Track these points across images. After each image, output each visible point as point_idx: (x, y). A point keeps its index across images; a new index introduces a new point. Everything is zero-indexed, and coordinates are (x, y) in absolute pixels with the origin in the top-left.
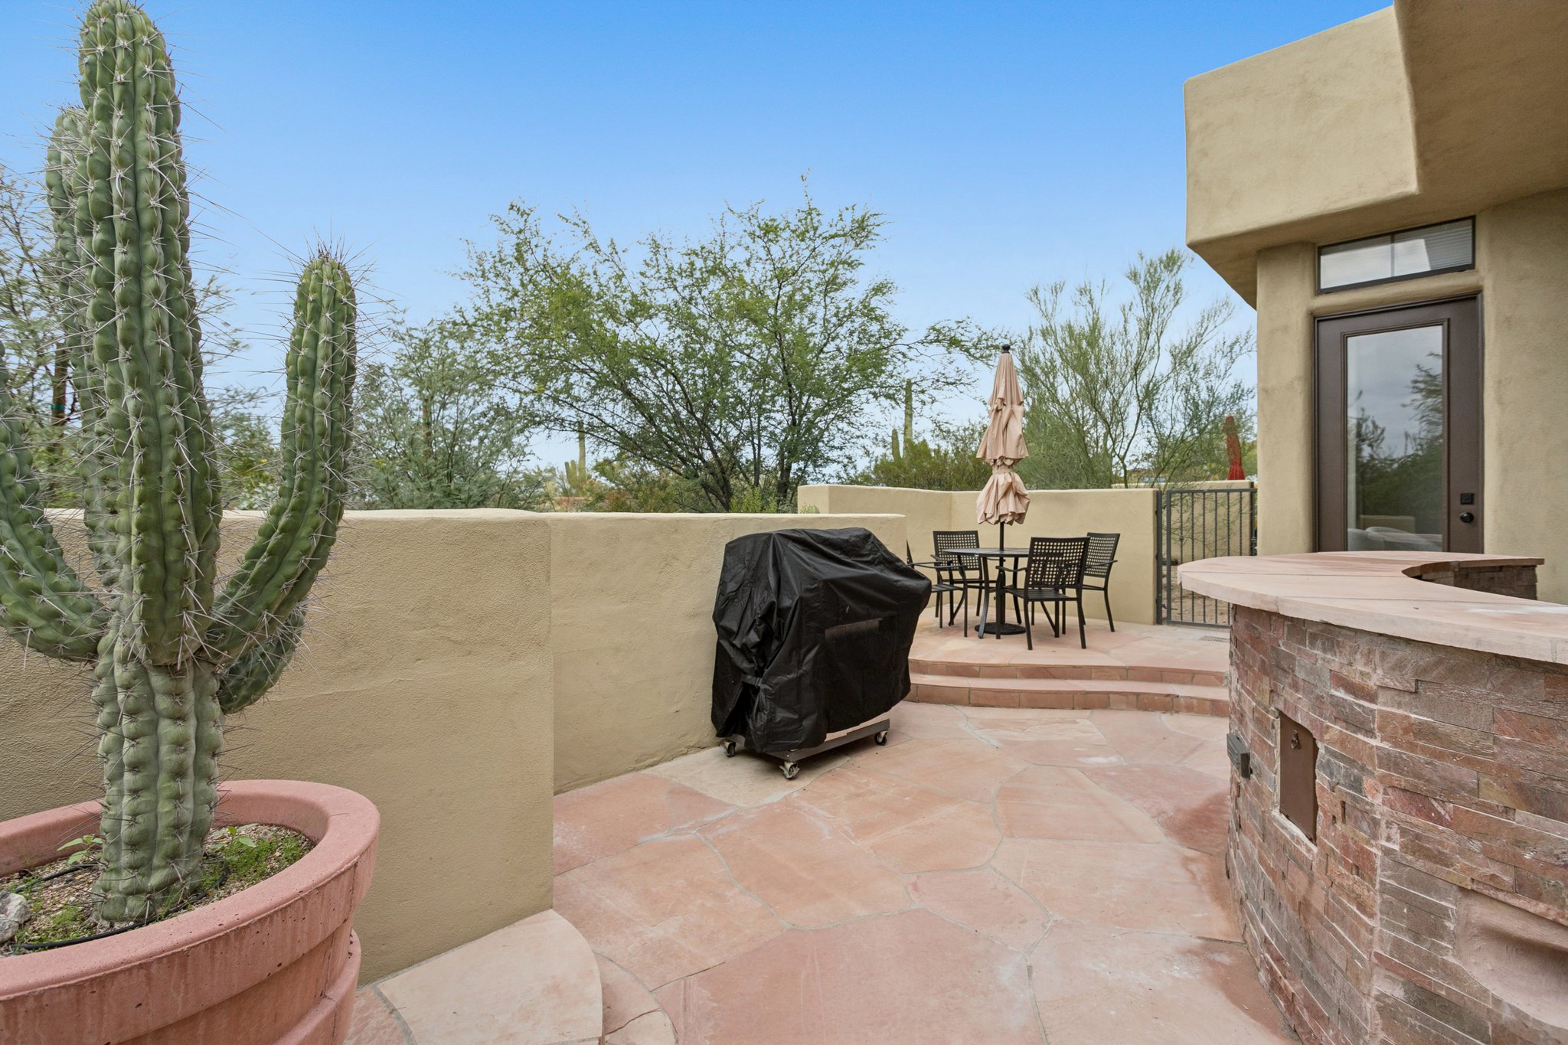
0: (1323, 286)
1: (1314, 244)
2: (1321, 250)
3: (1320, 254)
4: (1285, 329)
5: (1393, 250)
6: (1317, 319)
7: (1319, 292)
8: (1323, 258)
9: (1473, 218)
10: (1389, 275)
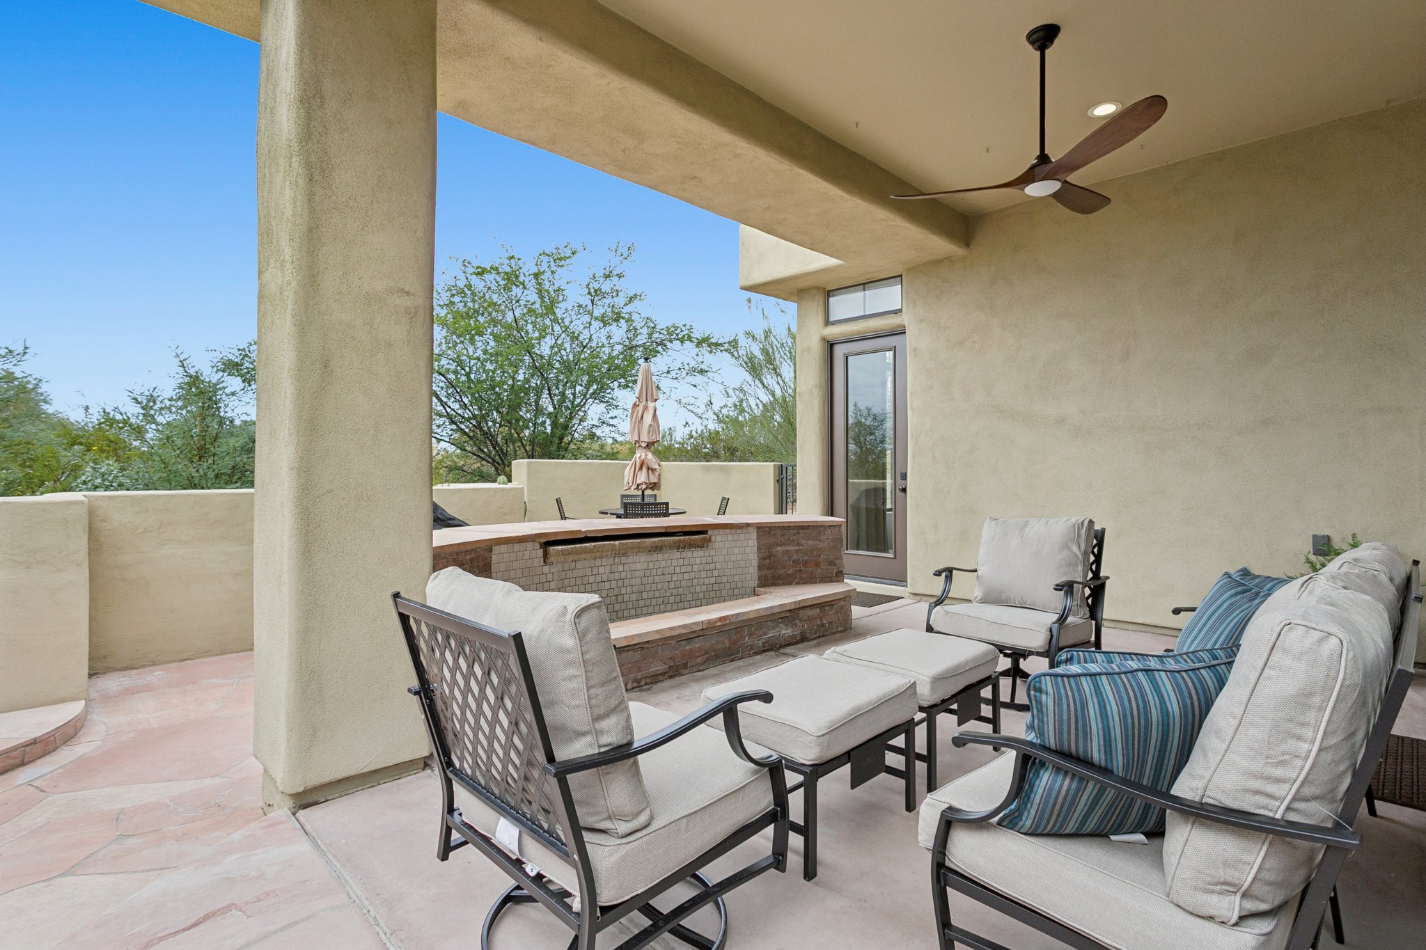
0: (832, 319)
1: (824, 289)
2: (829, 293)
3: (829, 296)
4: (809, 349)
5: (865, 295)
6: (830, 346)
7: (828, 323)
8: (831, 299)
9: (901, 276)
10: (862, 314)
